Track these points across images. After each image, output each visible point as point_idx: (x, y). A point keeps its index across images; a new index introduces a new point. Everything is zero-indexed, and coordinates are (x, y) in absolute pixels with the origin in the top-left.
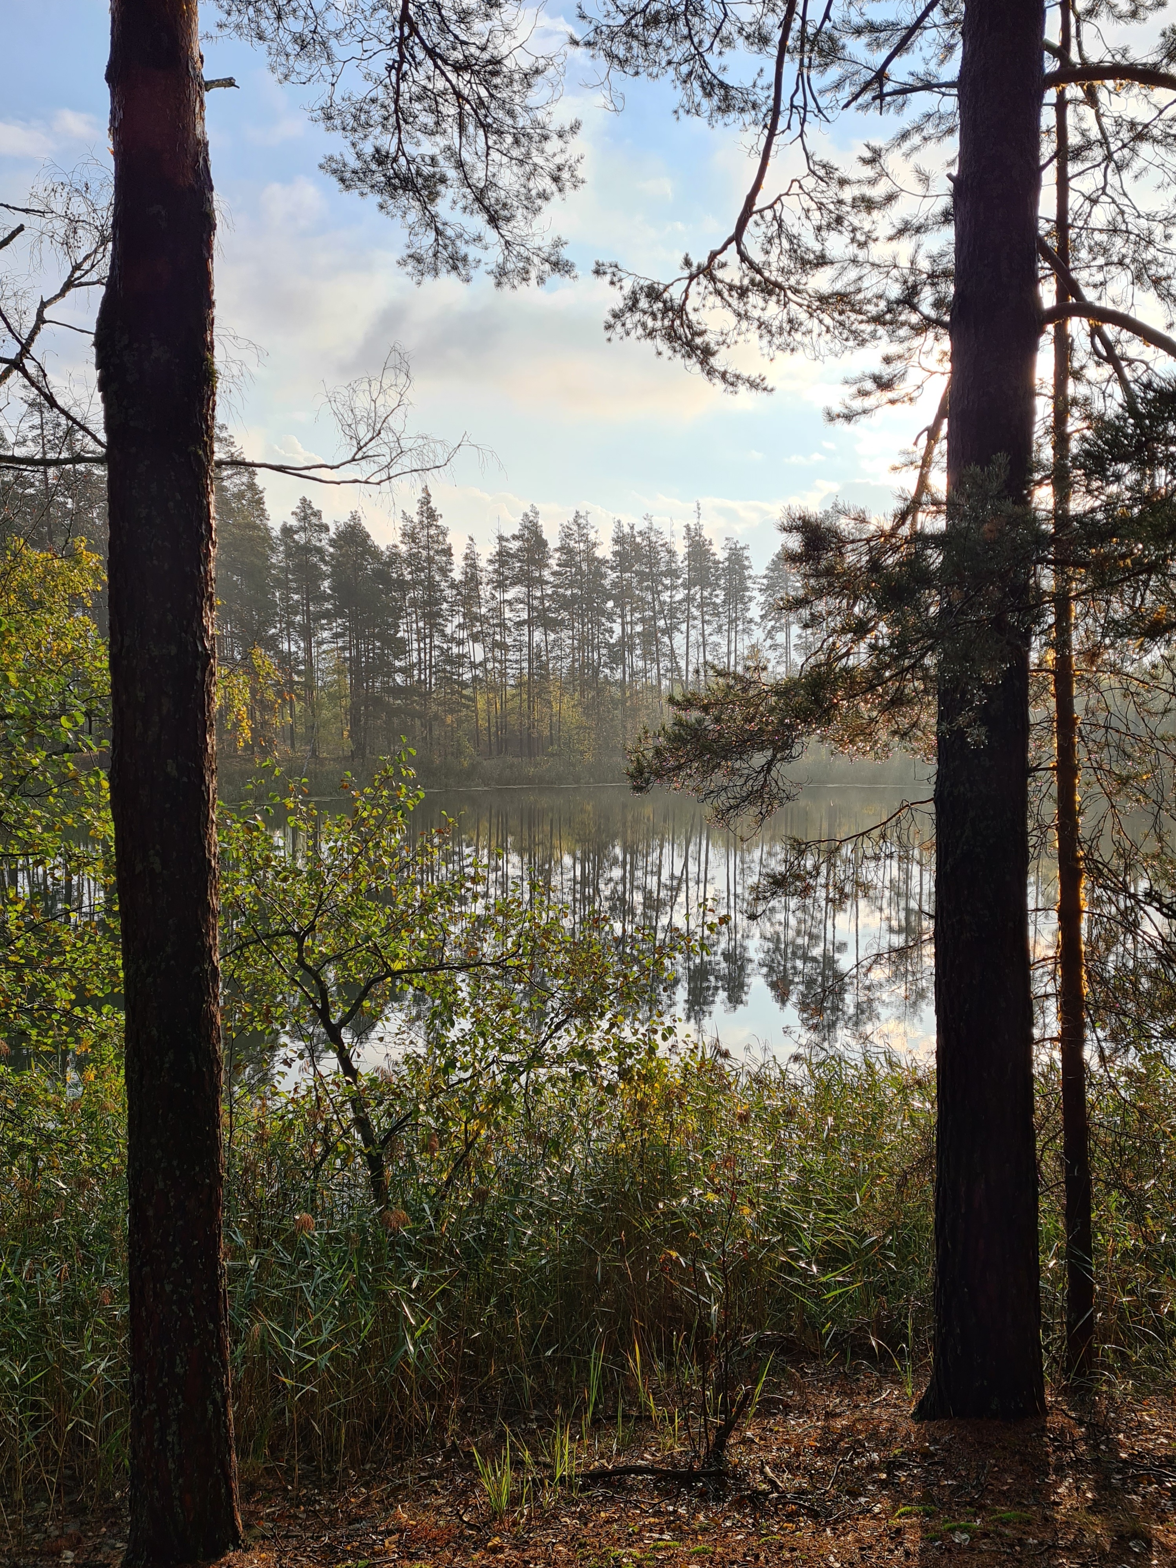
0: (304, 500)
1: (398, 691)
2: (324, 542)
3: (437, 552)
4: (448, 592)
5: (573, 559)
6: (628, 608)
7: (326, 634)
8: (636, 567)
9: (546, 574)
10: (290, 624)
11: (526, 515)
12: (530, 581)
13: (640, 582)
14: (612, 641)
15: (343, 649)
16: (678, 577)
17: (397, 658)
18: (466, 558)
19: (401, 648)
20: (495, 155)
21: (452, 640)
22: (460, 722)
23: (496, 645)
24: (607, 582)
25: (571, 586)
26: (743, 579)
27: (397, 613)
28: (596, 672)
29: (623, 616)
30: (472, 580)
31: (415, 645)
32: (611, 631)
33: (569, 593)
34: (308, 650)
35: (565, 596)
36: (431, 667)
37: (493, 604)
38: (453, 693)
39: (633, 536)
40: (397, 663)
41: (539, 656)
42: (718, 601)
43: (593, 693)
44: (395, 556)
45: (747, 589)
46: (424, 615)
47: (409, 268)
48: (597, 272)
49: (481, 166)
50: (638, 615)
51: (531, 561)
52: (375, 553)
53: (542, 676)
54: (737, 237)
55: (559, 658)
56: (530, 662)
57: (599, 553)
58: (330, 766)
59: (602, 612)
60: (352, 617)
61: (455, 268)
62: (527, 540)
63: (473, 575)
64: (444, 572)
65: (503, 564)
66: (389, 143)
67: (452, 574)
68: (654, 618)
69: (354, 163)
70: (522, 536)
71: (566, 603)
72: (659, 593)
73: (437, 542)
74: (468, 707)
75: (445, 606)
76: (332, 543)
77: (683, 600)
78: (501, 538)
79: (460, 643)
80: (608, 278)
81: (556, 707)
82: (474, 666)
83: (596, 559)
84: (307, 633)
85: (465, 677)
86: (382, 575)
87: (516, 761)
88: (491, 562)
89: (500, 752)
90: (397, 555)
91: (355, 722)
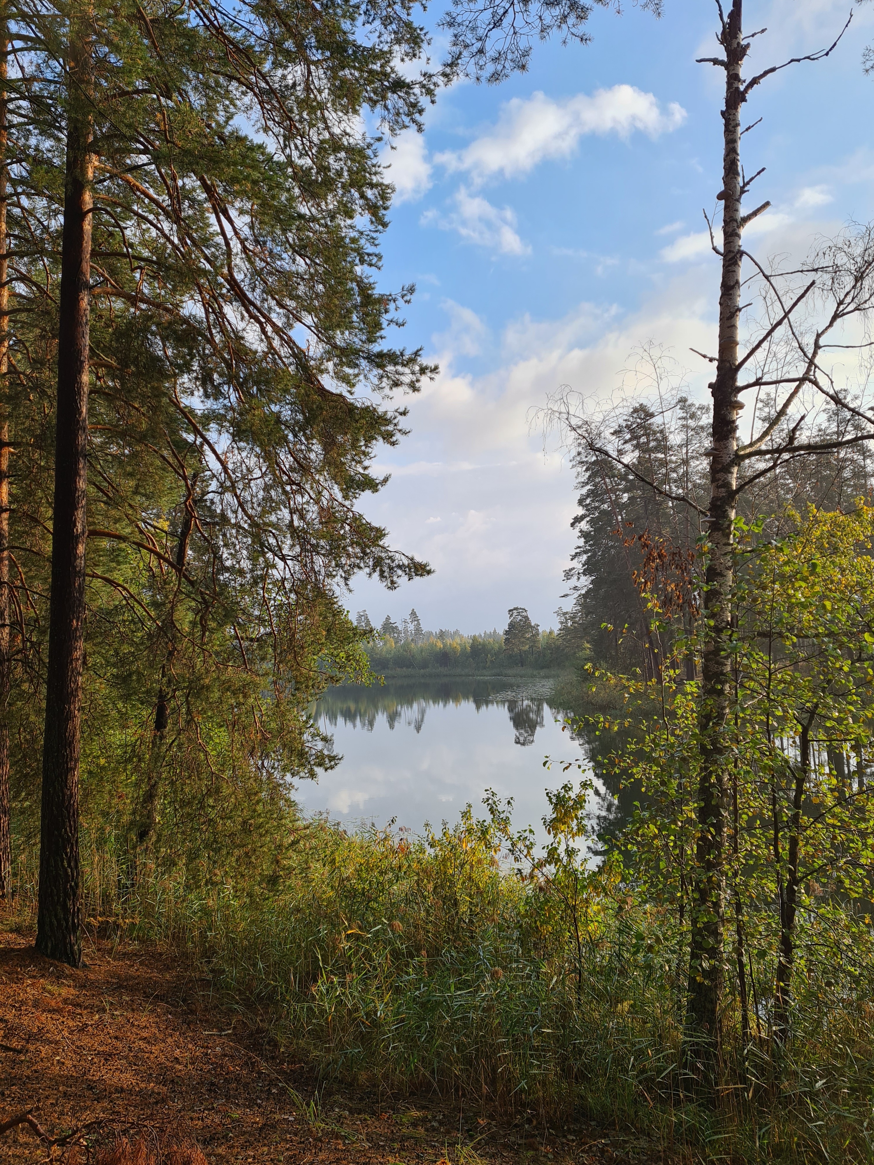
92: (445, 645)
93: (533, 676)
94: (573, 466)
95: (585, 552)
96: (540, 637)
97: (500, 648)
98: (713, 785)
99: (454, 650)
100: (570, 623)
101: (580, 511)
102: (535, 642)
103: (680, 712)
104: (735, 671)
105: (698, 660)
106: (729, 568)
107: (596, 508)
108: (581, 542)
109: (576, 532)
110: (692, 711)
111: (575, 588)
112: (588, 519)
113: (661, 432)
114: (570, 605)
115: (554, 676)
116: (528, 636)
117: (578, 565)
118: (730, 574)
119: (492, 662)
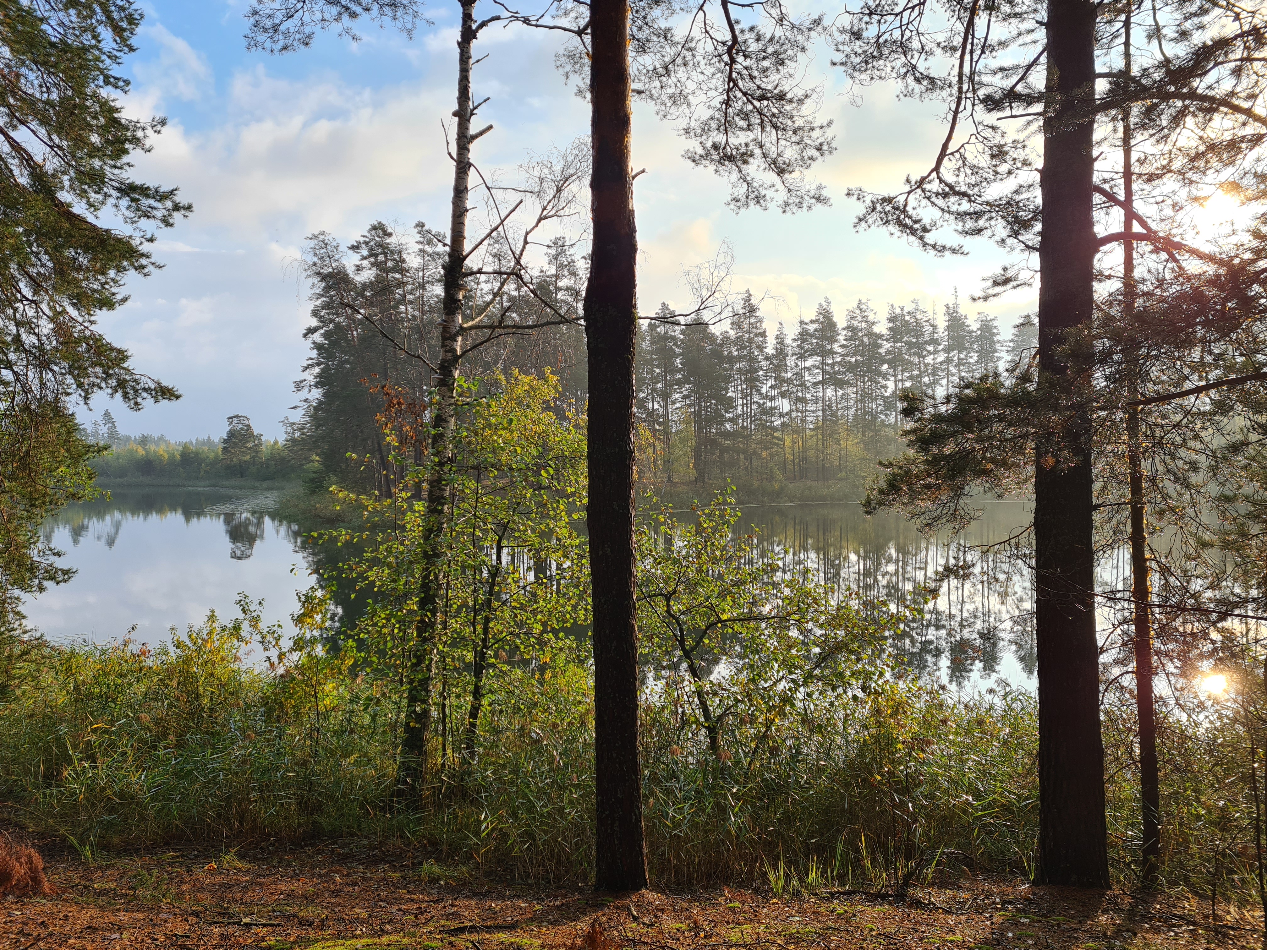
0: (664, 304)
1: (727, 435)
2: (676, 332)
3: (756, 335)
4: (763, 363)
5: (856, 334)
6: (900, 369)
7: (677, 396)
8: (906, 338)
9: (836, 347)
10: (654, 390)
11: (821, 305)
12: (825, 353)
13: (909, 349)
14: (887, 394)
15: (689, 405)
16: (939, 344)
17: (727, 411)
18: (777, 337)
19: (729, 404)
20: (782, 142)
21: (766, 397)
22: (772, 456)
23: (799, 399)
24: (882, 351)
25: (855, 354)
26: (992, 343)
27: (727, 379)
28: (875, 417)
29: (895, 375)
30: (781, 353)
31: (740, 402)
32: (885, 387)
33: (853, 360)
34: (666, 407)
35: (850, 362)
36: (751, 417)
37: (796, 370)
38: (767, 436)
39: (903, 316)
40: (727, 415)
41: (830, 407)
42: (971, 361)
43: (871, 433)
44: (726, 338)
45: (996, 351)
46: (746, 380)
47: (732, 206)
48: (848, 195)
49: (774, 149)
50: (907, 374)
51: (825, 338)
52: (712, 338)
53: (833, 422)
54: (937, 169)
55: (844, 408)
56: (824, 411)
57: (877, 329)
58: (680, 488)
59: (879, 373)
60: (696, 384)
61: (758, 202)
62: (822, 323)
63: (782, 350)
64: (761, 348)
65: (803, 341)
66: (720, 138)
67: (766, 350)
68: (919, 376)
69: (700, 151)
70: (817, 320)
71: (851, 368)
72: (924, 357)
73: (756, 328)
74: (778, 445)
75: (761, 373)
76: (682, 332)
77: (943, 362)
78: (802, 323)
79: (772, 399)
80: (855, 197)
81: (843, 444)
82: (782, 415)
83: (875, 334)
84: (665, 396)
85: (776, 423)
86: (717, 354)
87: (813, 484)
88: (794, 340)
89: (801, 478)
90: (728, 338)
91: (697, 457)
92: (148, 452)
93: (254, 488)
94: (308, 276)
95: (318, 364)
96: (263, 448)
97: (217, 457)
98: (431, 581)
99: (160, 458)
100: (297, 434)
101: (314, 322)
102: (257, 452)
103: (408, 526)
104: (453, 495)
105: (425, 485)
106: (452, 416)
107: (331, 321)
108: (314, 353)
109: (309, 343)
110: (419, 525)
111: (306, 400)
112: (322, 331)
113: (400, 252)
114: (299, 416)
115: (278, 489)
116: (249, 445)
117: (310, 377)
118: (452, 420)
119: (206, 472)
